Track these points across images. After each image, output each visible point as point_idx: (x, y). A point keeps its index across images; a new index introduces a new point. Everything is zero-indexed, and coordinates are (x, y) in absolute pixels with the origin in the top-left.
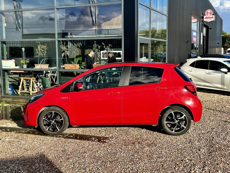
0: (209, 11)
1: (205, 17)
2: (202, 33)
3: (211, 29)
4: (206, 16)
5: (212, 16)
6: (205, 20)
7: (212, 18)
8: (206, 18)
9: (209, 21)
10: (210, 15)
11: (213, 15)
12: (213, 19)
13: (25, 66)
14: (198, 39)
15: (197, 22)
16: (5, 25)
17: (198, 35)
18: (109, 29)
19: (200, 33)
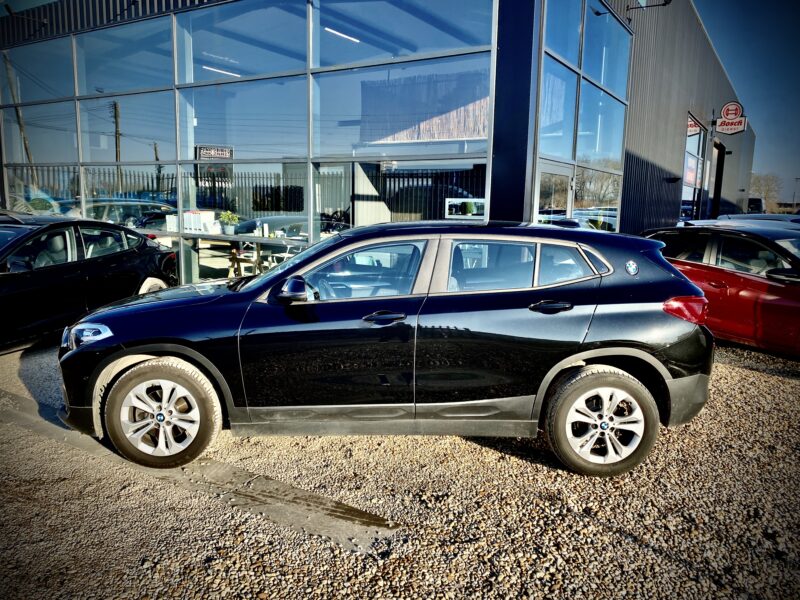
0: (730, 108)
1: (719, 121)
2: (708, 163)
3: (730, 153)
4: (724, 119)
5: (738, 119)
6: (718, 129)
7: (740, 123)
8: (723, 124)
9: (730, 132)
10: (733, 116)
11: (742, 116)
12: (741, 128)
13: (230, 230)
14: (699, 176)
15: (700, 134)
16: (195, 124)
17: (700, 166)
18: (468, 141)
19: (703, 161)
